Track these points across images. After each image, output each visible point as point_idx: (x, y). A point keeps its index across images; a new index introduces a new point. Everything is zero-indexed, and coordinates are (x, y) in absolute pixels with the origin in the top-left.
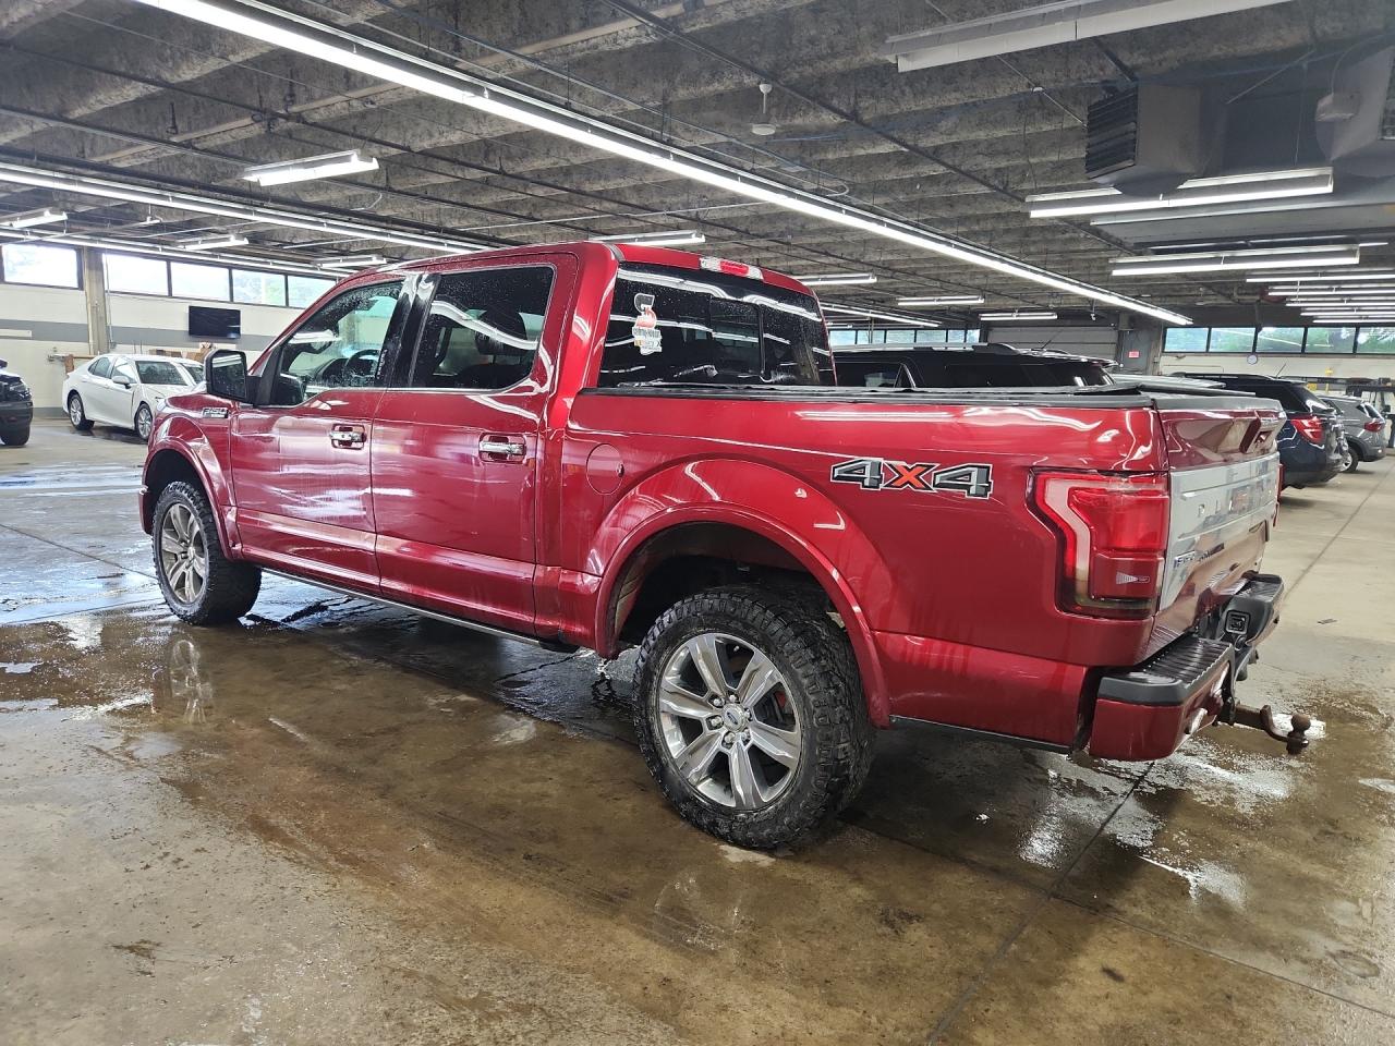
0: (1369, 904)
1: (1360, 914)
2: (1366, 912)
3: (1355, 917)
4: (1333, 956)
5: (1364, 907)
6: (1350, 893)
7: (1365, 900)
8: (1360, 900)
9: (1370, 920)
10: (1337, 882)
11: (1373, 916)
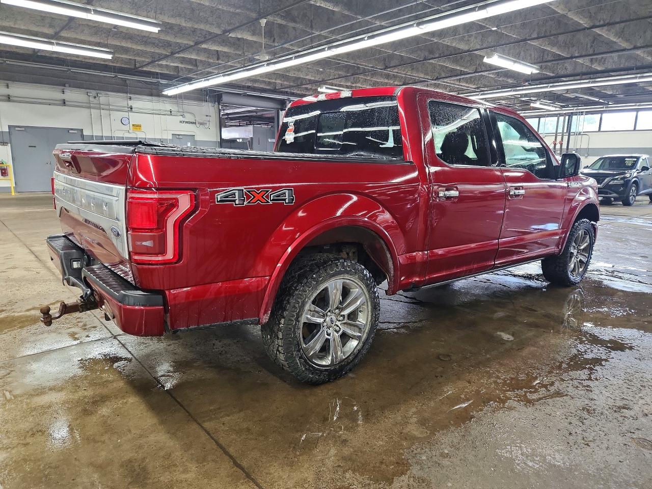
0: (8, 398)
1: (10, 392)
2: (7, 394)
3: (11, 389)
4: (12, 371)
5: (9, 396)
6: (19, 399)
7: (11, 399)
8: (13, 398)
9: (5, 392)
10: (28, 401)
11: (4, 394)
